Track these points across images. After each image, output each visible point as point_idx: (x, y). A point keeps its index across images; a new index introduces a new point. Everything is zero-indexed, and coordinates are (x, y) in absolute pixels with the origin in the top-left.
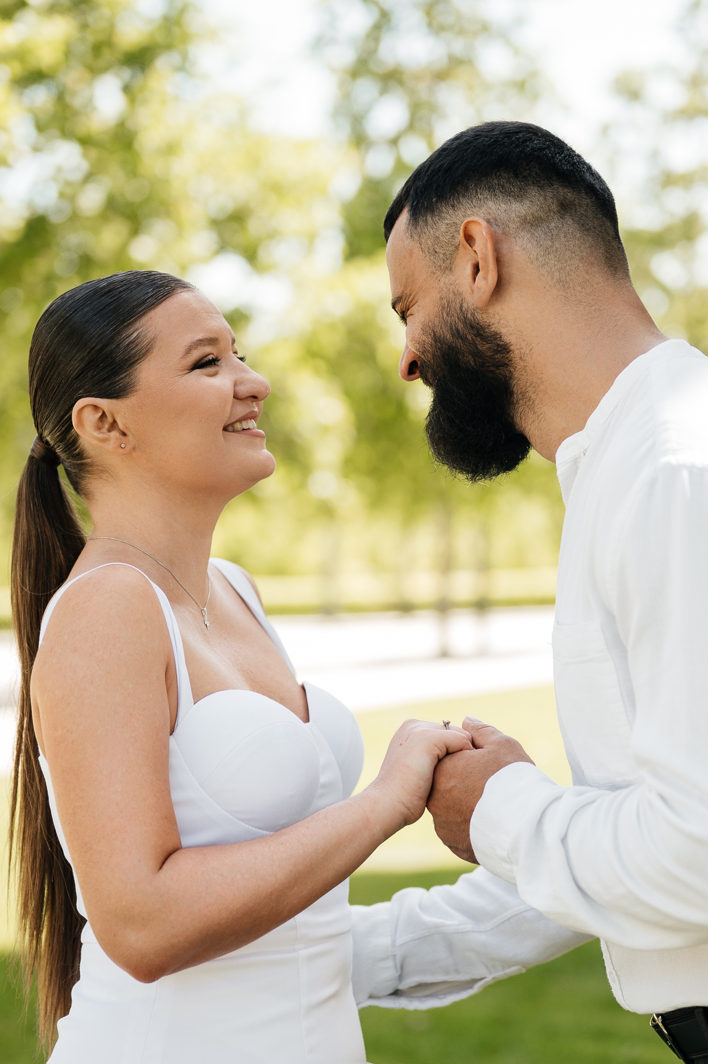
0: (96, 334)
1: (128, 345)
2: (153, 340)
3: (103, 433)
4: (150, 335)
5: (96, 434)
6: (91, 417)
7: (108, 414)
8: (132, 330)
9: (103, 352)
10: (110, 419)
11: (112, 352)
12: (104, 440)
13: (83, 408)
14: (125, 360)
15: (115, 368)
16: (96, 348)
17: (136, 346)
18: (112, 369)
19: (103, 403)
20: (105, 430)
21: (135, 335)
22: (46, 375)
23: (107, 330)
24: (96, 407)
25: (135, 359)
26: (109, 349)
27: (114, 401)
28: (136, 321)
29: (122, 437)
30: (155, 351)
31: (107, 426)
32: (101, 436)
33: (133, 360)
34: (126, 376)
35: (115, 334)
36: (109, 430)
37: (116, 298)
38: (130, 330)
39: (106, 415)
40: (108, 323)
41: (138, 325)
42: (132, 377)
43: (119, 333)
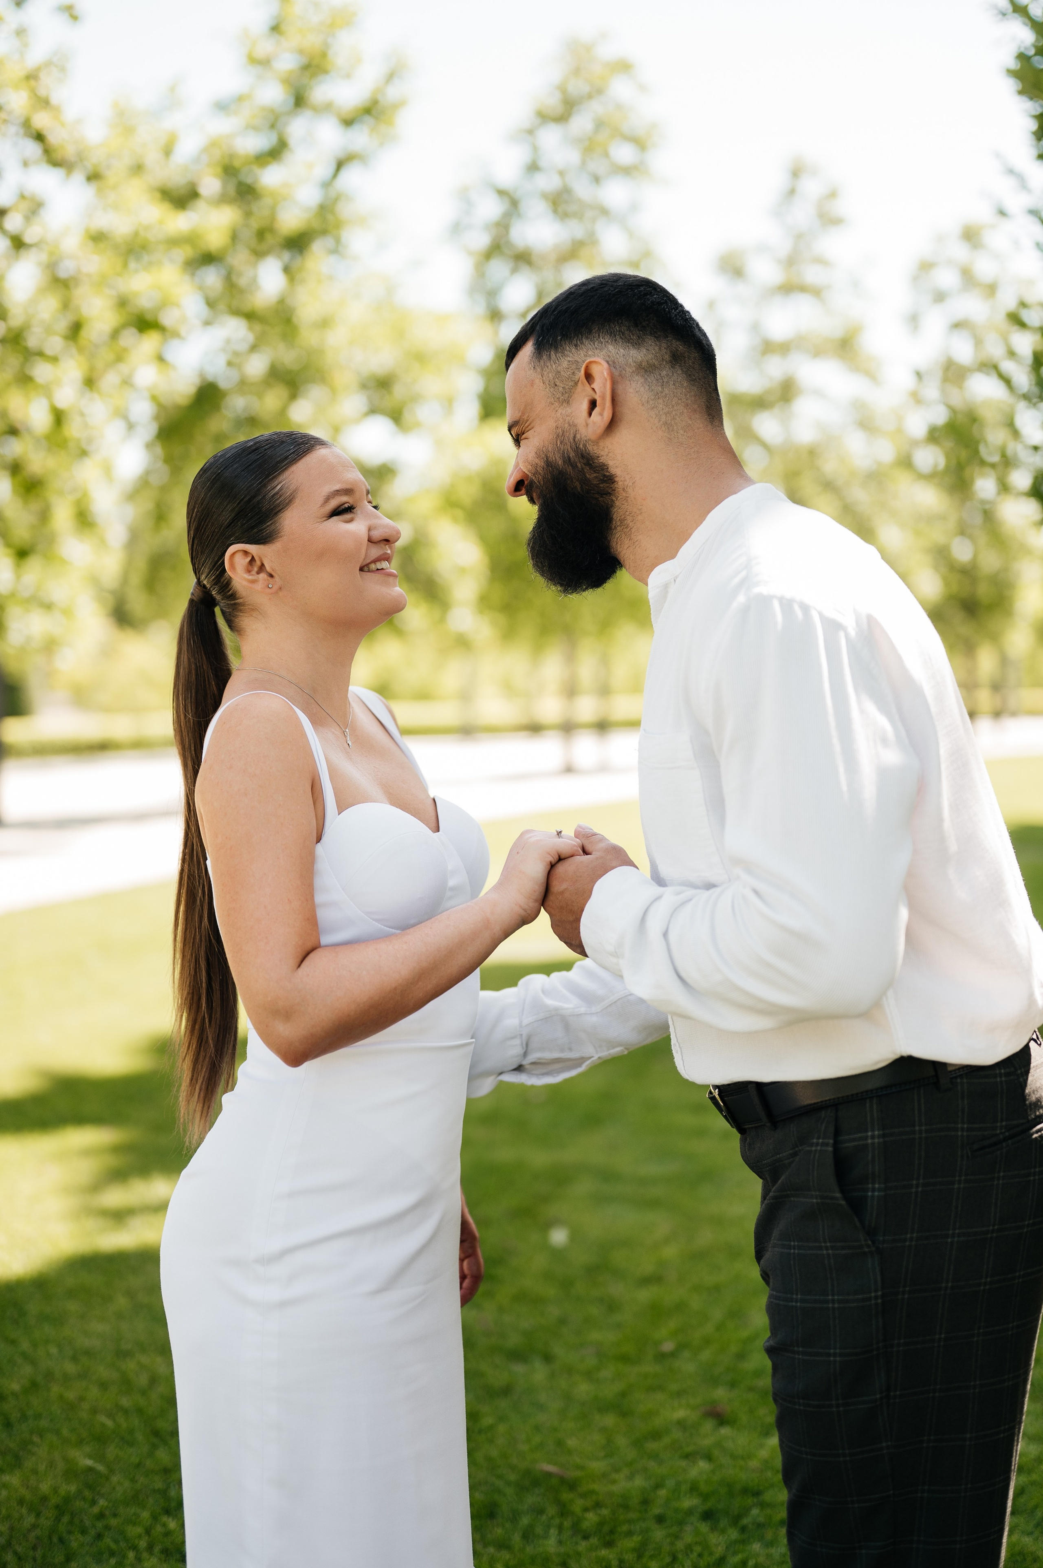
0: (244, 487)
1: (274, 495)
2: (295, 491)
3: (253, 575)
4: (293, 487)
5: (246, 576)
6: (241, 562)
7: (256, 558)
8: (276, 483)
9: (252, 503)
10: (258, 563)
11: (258, 503)
12: (253, 582)
13: (234, 554)
14: (271, 509)
15: (262, 516)
16: (245, 500)
17: (280, 496)
18: (259, 518)
19: (252, 548)
20: (254, 572)
21: (279, 487)
22: (202, 526)
23: (254, 484)
24: (246, 553)
25: (279, 508)
26: (256, 500)
27: (261, 547)
28: (279, 474)
29: (269, 578)
30: (297, 501)
31: (256, 569)
32: (250, 577)
33: (278, 510)
34: (272, 524)
35: (261, 487)
36: (258, 573)
37: (262, 455)
38: (275, 483)
39: (255, 559)
40: (255, 478)
41: (281, 478)
42: (277, 525)
43: (265, 486)
